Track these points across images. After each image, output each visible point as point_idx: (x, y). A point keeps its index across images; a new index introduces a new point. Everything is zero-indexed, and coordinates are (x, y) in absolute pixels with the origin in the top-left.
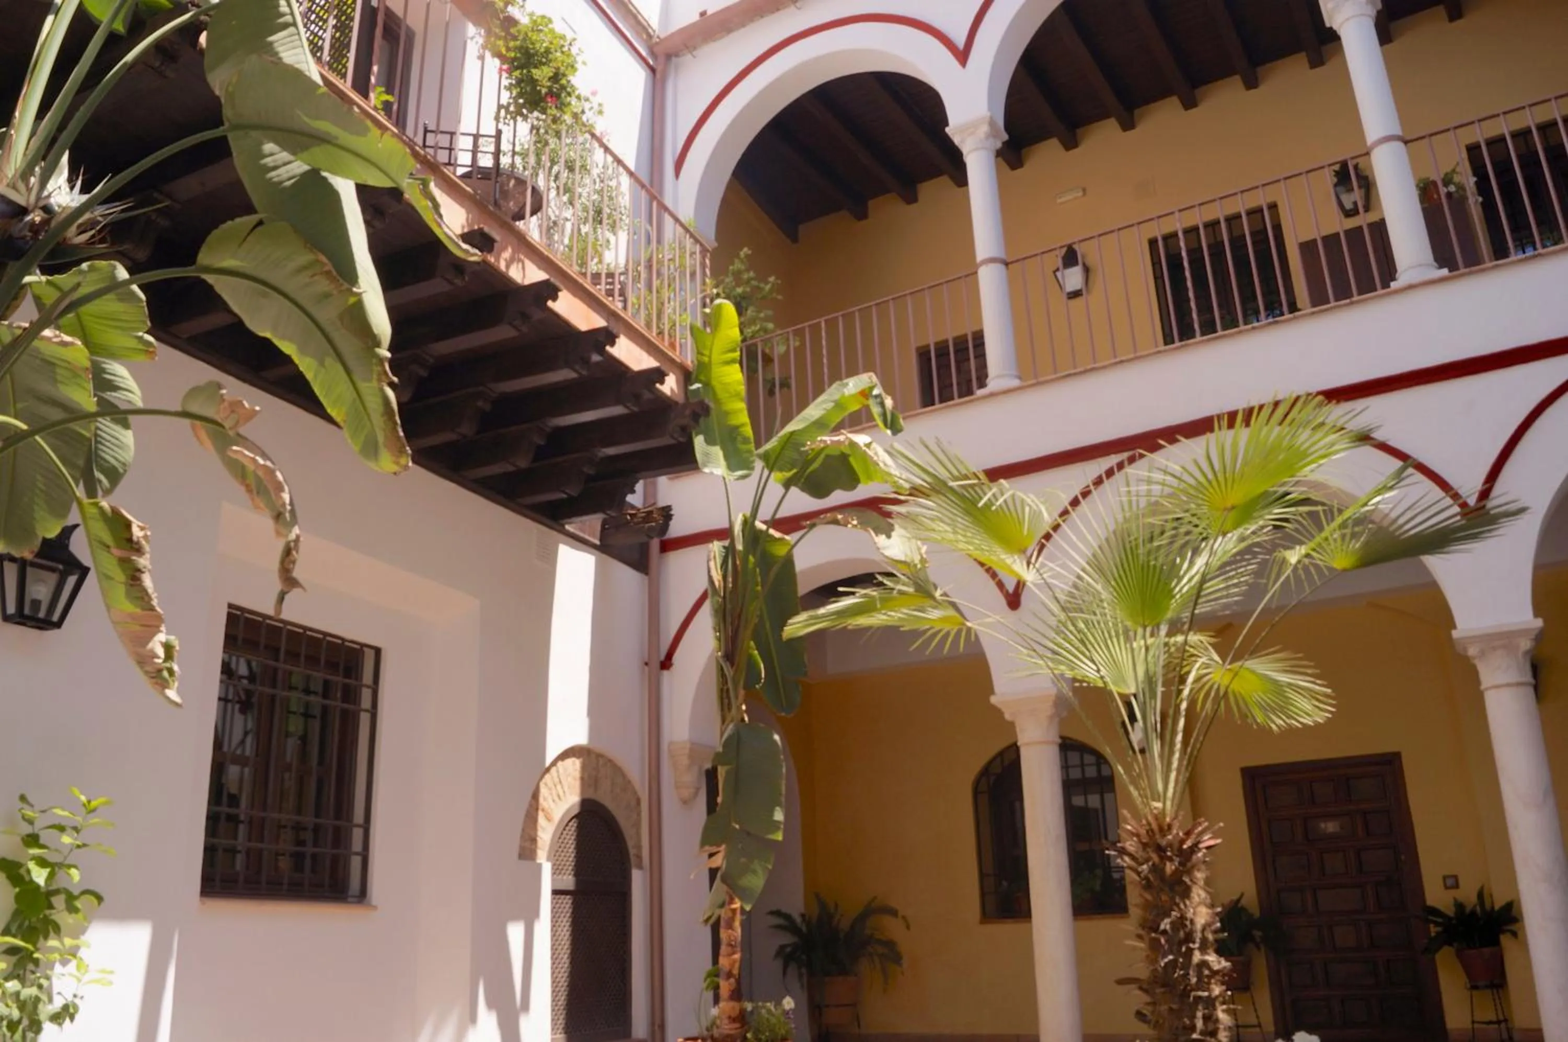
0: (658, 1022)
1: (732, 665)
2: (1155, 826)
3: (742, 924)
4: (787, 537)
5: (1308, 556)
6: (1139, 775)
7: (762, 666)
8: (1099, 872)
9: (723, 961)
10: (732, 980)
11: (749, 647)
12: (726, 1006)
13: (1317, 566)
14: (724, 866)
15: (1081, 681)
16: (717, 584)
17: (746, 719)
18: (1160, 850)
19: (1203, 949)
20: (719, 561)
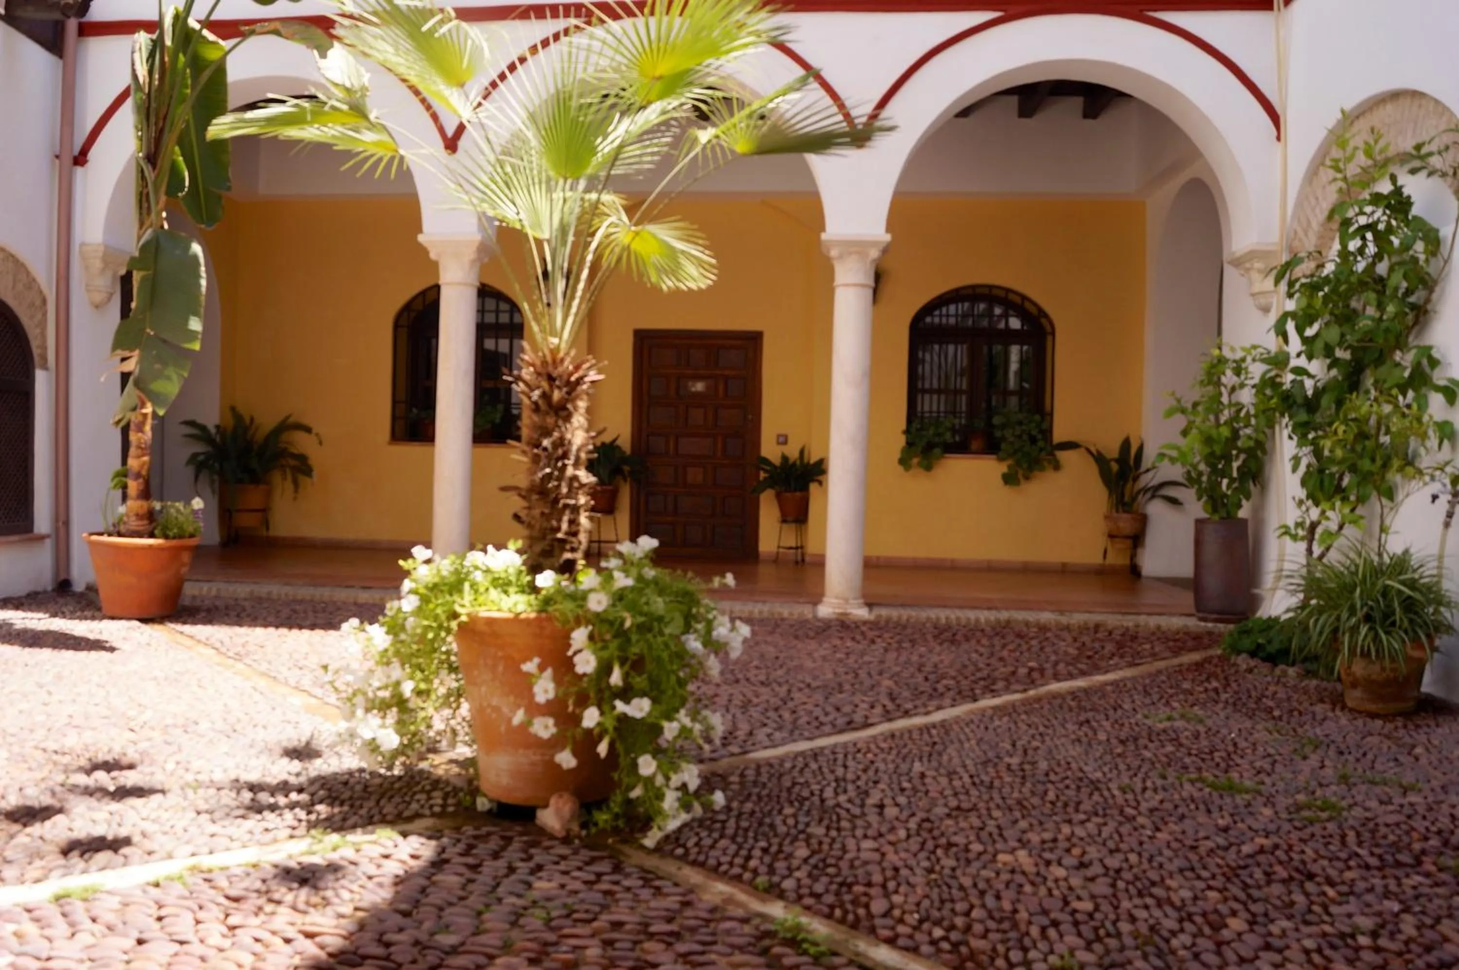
0: (62, 518)
1: (154, 168)
2: (549, 359)
3: (153, 429)
4: (221, 42)
5: (717, 137)
6: (543, 315)
7: (186, 174)
8: (500, 407)
9: (132, 463)
10: (141, 480)
11: (173, 152)
12: (134, 505)
13: (721, 147)
14: (137, 371)
15: (501, 221)
16: (141, 80)
17: (166, 226)
18: (551, 379)
19: (576, 465)
20: (145, 55)
